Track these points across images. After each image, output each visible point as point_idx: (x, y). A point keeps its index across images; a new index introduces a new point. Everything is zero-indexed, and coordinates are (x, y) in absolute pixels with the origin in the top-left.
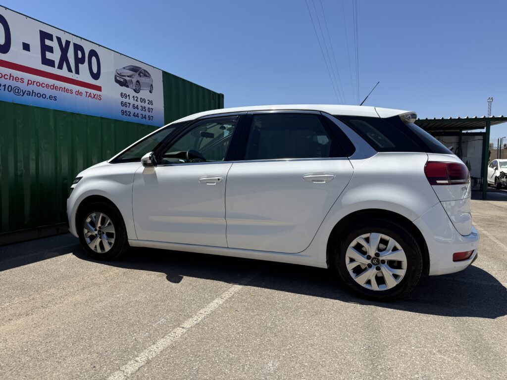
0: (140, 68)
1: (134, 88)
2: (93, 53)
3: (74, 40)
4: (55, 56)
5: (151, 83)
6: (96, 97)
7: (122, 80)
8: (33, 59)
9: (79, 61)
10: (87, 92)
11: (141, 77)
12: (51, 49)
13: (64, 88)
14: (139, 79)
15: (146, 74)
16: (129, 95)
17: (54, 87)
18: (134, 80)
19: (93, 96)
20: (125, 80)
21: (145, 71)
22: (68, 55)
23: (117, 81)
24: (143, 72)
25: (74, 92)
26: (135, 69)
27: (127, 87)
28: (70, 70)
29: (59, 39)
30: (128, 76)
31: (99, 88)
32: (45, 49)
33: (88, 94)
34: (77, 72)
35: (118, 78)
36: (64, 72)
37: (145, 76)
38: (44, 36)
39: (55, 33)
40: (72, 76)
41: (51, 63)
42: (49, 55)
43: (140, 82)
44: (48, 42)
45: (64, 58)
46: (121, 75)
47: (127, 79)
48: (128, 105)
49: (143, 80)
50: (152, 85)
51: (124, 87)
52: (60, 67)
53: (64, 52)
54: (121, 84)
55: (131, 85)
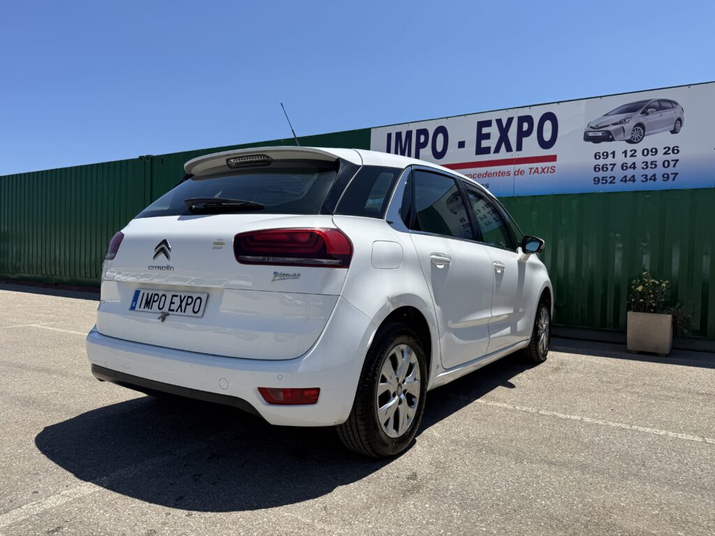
0: (648, 101)
1: (629, 137)
2: (550, 116)
3: (518, 114)
4: (491, 143)
5: (678, 115)
6: (546, 170)
7: (600, 134)
8: (469, 154)
9: (522, 135)
10: (531, 169)
11: (648, 114)
12: (487, 136)
13: (500, 172)
14: (642, 119)
15: (662, 105)
16: (613, 153)
17: (487, 175)
18: (629, 126)
19: (540, 170)
20: (609, 132)
21: (659, 101)
22: (509, 134)
23: (587, 138)
24: (657, 104)
25: (512, 173)
26: (632, 109)
27: (613, 140)
28: (509, 149)
29: (499, 122)
30: (614, 124)
31: (553, 158)
32: (481, 137)
33: (533, 170)
34: (519, 148)
35: (591, 134)
36: (503, 154)
37: (661, 109)
38: (481, 125)
39: (493, 117)
40: (515, 154)
41: (486, 151)
42: (484, 144)
43: (645, 124)
44: (485, 130)
45: (504, 138)
46: (596, 128)
47: (611, 128)
48: (610, 167)
49: (654, 117)
50: (680, 120)
51: (603, 143)
52: (497, 150)
53: (504, 131)
54: (596, 140)
55: (622, 135)
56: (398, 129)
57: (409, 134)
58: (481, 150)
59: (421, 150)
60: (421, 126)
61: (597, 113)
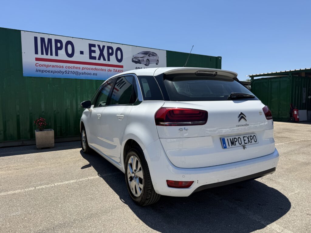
0: (150, 52)
1: (145, 63)
2: (118, 49)
3: (107, 45)
4: (97, 54)
5: (157, 59)
6: (120, 71)
7: (137, 60)
8: (86, 58)
9: (109, 54)
10: (114, 70)
11: (150, 56)
12: (94, 52)
13: (101, 69)
14: (148, 58)
15: (154, 54)
16: (141, 68)
17: (96, 69)
18: (145, 59)
19: (118, 71)
20: (139, 60)
21: (153, 53)
22: (104, 53)
23: (133, 61)
24: (152, 53)
25: (107, 70)
26: (146, 53)
27: (141, 63)
28: (104, 59)
29: (99, 46)
30: (141, 58)
31: (122, 67)
32: (91, 51)
33: (115, 70)
34: (109, 60)
35: (134, 60)
36: (102, 61)
37: (153, 55)
38: (91, 46)
39: (96, 43)
40: (106, 62)
41: (94, 58)
42: (93, 55)
43: (149, 60)
44: (93, 48)
45: (101, 54)
46: (136, 58)
47: (140, 59)
49: (151, 58)
50: (158, 60)
51: (138, 64)
52: (99, 59)
53: (102, 51)
54: (136, 62)
55: (143, 62)
56: (43, 36)
57: (50, 40)
58: (91, 58)
59: (58, 51)
60: (57, 38)
61: (136, 52)
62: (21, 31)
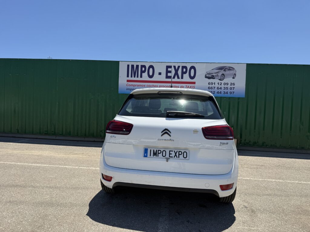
0: (226, 67)
1: (219, 78)
2: (193, 67)
3: (181, 65)
4: (172, 74)
5: (235, 73)
6: (191, 87)
7: (210, 76)
8: (163, 78)
9: (183, 73)
10: (186, 86)
11: (225, 71)
12: (170, 72)
13: (175, 86)
14: (224, 73)
15: (230, 69)
16: (215, 83)
17: (170, 86)
18: (220, 74)
19: (190, 87)
20: (213, 76)
21: (229, 67)
22: (178, 72)
23: (206, 77)
24: (228, 68)
25: (179, 87)
26: (221, 68)
27: (214, 78)
28: (178, 78)
29: (175, 67)
31: (194, 83)
32: (168, 72)
33: (187, 87)
34: (182, 78)
35: (207, 76)
36: (176, 79)
37: (229, 70)
38: (168, 67)
39: (172, 65)
40: (180, 80)
41: (170, 77)
42: (169, 74)
43: (225, 74)
44: (169, 69)
45: (176, 73)
46: (209, 74)
47: (214, 74)
48: (213, 88)
49: (227, 72)
50: (235, 74)
51: (211, 79)
52: (174, 78)
53: (176, 71)
54: (209, 78)
55: (217, 77)
56: (133, 63)
57: (137, 66)
58: (167, 77)
59: (143, 73)
60: (143, 64)
61: (209, 68)
62: (120, 62)
